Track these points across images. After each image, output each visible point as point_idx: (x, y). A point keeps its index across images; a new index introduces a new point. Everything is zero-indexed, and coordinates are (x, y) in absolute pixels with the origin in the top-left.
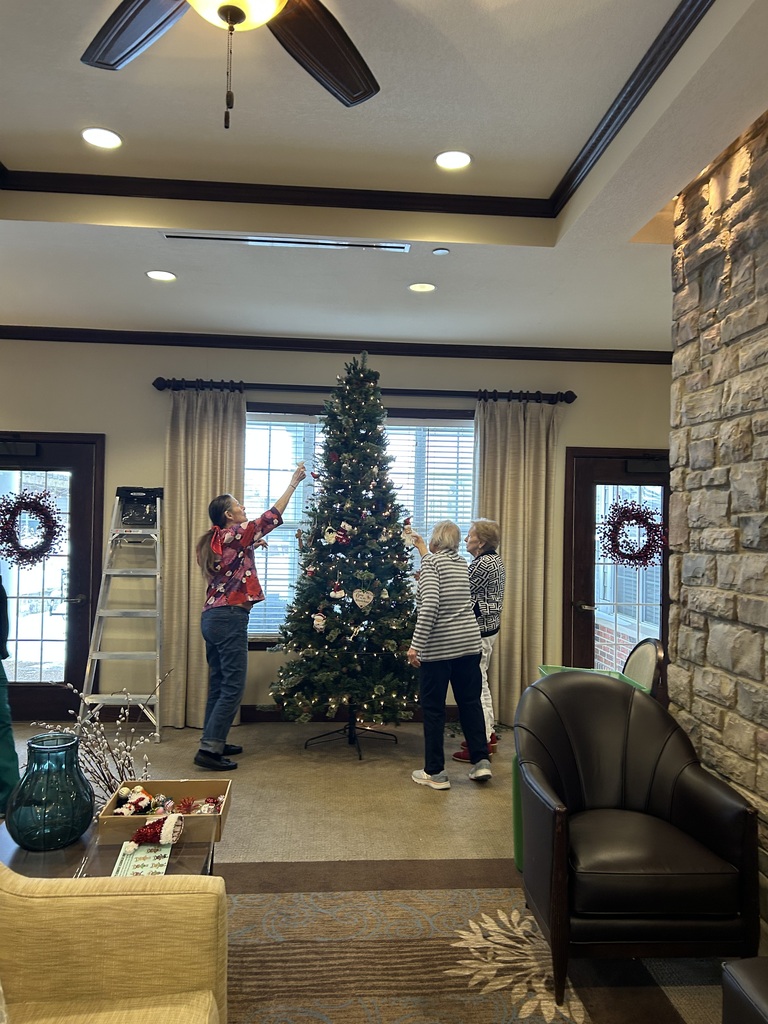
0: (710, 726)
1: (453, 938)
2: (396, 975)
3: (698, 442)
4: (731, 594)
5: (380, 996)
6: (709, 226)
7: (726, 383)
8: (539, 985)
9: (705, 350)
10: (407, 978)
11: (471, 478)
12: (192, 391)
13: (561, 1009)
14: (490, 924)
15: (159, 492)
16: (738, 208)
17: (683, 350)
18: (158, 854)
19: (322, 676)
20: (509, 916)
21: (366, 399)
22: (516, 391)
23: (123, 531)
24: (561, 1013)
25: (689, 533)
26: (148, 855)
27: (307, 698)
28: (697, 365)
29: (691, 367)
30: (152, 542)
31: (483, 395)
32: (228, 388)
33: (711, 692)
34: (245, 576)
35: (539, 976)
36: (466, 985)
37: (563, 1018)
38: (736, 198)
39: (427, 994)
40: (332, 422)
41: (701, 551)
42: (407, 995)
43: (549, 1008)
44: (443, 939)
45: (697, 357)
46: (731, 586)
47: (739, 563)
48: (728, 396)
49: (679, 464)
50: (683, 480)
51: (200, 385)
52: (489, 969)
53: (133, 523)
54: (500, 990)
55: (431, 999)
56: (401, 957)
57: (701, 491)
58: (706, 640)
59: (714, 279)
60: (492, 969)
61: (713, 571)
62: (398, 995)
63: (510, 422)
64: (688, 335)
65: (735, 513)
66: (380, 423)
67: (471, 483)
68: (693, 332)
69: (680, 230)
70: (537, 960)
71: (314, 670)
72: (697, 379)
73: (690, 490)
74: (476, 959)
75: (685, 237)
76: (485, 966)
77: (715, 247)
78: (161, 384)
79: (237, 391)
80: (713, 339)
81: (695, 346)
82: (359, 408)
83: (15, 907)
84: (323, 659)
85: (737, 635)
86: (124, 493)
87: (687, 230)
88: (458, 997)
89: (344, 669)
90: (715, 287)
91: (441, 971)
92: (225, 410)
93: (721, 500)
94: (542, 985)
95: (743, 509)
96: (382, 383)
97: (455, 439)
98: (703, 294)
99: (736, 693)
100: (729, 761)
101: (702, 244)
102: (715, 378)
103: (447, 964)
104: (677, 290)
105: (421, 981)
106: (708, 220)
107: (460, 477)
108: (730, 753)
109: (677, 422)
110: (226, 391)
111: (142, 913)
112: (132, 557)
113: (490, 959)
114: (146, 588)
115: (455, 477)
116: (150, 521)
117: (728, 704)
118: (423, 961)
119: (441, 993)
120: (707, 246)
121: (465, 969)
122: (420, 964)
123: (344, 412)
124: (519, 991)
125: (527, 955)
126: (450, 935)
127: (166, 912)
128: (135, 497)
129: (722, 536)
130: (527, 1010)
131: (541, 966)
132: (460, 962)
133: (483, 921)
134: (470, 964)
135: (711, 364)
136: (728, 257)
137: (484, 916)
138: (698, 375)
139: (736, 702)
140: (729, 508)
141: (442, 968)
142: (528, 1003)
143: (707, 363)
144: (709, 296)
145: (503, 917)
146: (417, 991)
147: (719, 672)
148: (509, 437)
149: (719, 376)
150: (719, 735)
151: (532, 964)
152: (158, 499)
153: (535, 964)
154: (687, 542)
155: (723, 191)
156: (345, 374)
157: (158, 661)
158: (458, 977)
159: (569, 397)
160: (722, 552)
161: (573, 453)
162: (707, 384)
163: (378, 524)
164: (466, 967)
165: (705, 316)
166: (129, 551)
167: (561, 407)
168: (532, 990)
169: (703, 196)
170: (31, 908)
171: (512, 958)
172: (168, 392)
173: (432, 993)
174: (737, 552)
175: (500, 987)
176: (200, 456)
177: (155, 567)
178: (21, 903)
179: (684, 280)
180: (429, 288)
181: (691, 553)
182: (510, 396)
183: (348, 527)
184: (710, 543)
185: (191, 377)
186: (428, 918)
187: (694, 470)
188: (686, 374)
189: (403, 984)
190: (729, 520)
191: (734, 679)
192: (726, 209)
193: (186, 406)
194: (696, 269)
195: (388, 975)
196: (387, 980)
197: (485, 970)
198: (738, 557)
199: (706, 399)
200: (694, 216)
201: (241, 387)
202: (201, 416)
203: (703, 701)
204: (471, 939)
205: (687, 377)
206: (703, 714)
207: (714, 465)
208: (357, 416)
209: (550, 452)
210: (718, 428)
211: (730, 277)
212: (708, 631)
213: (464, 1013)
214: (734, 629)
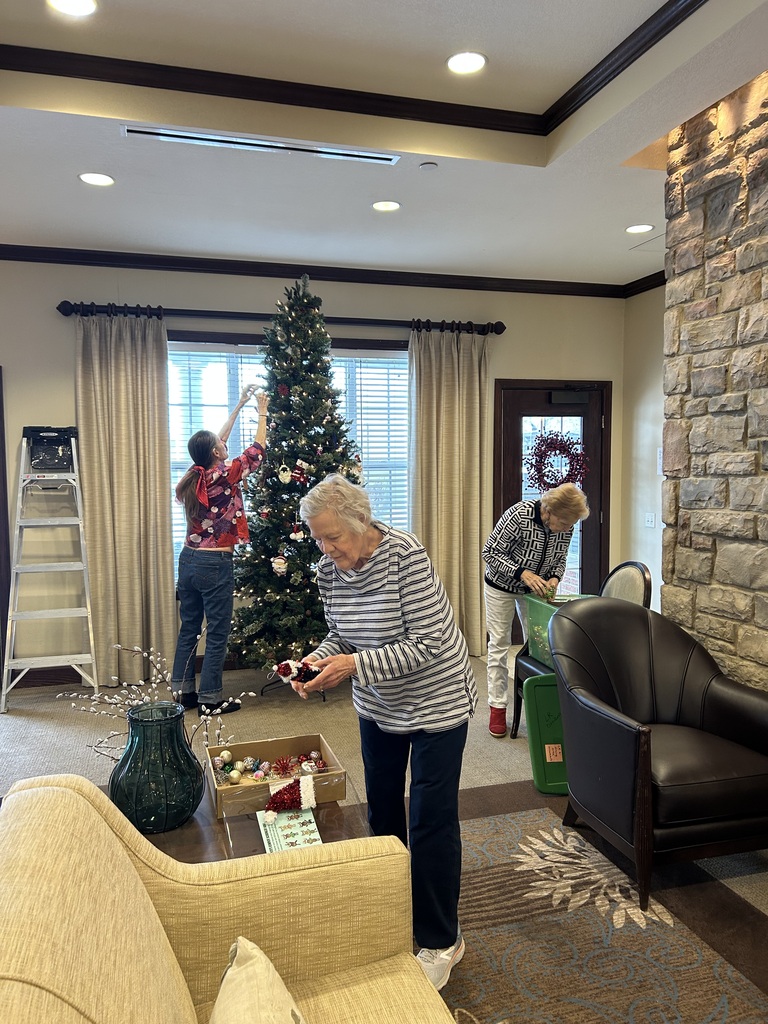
0: (718, 639)
1: (513, 863)
2: (480, 906)
3: (704, 369)
4: (750, 515)
5: (477, 928)
6: (720, 151)
7: (743, 310)
8: (616, 895)
9: (712, 277)
10: (493, 907)
11: (406, 411)
12: (104, 317)
13: (647, 913)
14: (540, 846)
15: (72, 432)
16: (759, 134)
17: (682, 278)
18: (301, 820)
19: (287, 621)
20: (553, 836)
21: (312, 327)
22: (449, 321)
23: (35, 476)
24: (650, 919)
25: (690, 458)
26: (292, 822)
27: (270, 645)
28: (701, 294)
29: (693, 294)
30: (72, 488)
31: (417, 325)
32: (145, 314)
33: (721, 607)
34: (235, 517)
35: (612, 886)
36: (552, 906)
37: (654, 922)
38: (755, 124)
39: (521, 920)
40: (275, 352)
41: (705, 474)
42: (502, 923)
43: (638, 916)
44: (505, 865)
45: (701, 285)
46: (749, 507)
47: (760, 485)
48: (746, 323)
49: (677, 391)
50: (682, 407)
51: (111, 310)
52: (563, 888)
53: (43, 467)
54: (584, 905)
55: (527, 924)
56: (476, 888)
57: (705, 417)
58: (713, 560)
59: (725, 205)
60: (567, 886)
61: (724, 494)
62: (494, 925)
63: (444, 353)
64: (690, 261)
65: (753, 437)
66: (327, 353)
67: (406, 417)
68: (697, 259)
69: (677, 156)
70: (601, 872)
71: (277, 615)
72: (702, 307)
73: (690, 418)
74: (545, 879)
75: (684, 163)
76: (558, 885)
77: (729, 173)
78: (66, 309)
79: (155, 318)
80: (725, 266)
81: (699, 274)
82: (306, 335)
83: (197, 898)
84: (285, 604)
85: (757, 553)
86: (31, 433)
87: (687, 155)
88: (550, 918)
89: (308, 612)
90: (727, 214)
91: (520, 895)
92: (144, 338)
93: (736, 425)
94: (619, 895)
95: (764, 433)
96: (325, 310)
97: (386, 371)
98: (709, 221)
99: (753, 607)
100: (746, 670)
101: (709, 169)
102: (726, 305)
103: (522, 888)
104: (670, 217)
105: (508, 908)
106: (716, 145)
107: (391, 411)
108: (745, 663)
109: (675, 349)
110: (143, 318)
111: (335, 884)
112: (44, 506)
113: (558, 877)
114: (62, 539)
115: (386, 411)
116: (66, 465)
117: (743, 618)
118: (499, 888)
119: (533, 916)
120: (719, 172)
121: (540, 891)
122: (498, 892)
123: (289, 341)
124: (601, 903)
125: (589, 869)
126: (509, 861)
127: (361, 880)
128: (44, 437)
129: (739, 459)
130: (619, 920)
131: (608, 877)
132: (533, 884)
133: (531, 843)
134: (544, 884)
135: (720, 291)
136: (744, 183)
137: (530, 838)
138: (702, 303)
139: (754, 615)
140: (745, 433)
141: (519, 892)
142: (616, 913)
143: (714, 291)
144: (716, 223)
145: (547, 837)
146: (510, 918)
147: (729, 588)
148: (443, 368)
149: (733, 303)
150: (731, 647)
151: (598, 876)
152: (73, 440)
153: (602, 876)
154: (688, 468)
155: (738, 116)
156: (286, 300)
157: (90, 617)
158: (539, 899)
159: (499, 328)
160: (737, 475)
161: (502, 385)
162: (715, 312)
163: (335, 461)
164: (541, 889)
165: (714, 244)
166: (39, 499)
167: (491, 337)
168: (611, 901)
169: (711, 120)
170: (215, 896)
171: (578, 874)
172: (77, 319)
173: (525, 918)
174: (756, 474)
175: (582, 902)
176: (118, 390)
177: (77, 516)
178: (203, 893)
179: (683, 207)
180: (393, 206)
181: (692, 478)
182: (442, 326)
183: (305, 465)
184: (722, 467)
185: (102, 301)
186: (479, 848)
187: (695, 396)
188: (686, 301)
189: (492, 913)
190: (745, 444)
191: (752, 594)
192: (741, 134)
193: (98, 333)
194: (701, 195)
195: (472, 907)
196: (475, 912)
197: (559, 888)
198: (758, 480)
199: (714, 326)
200: (698, 140)
201: (159, 313)
202: (116, 345)
203: (710, 617)
204: (530, 862)
205: (686, 305)
206: (711, 629)
207: (725, 391)
208: (304, 345)
209: (483, 384)
210: (730, 354)
211: (747, 204)
212: (715, 552)
213: (565, 932)
214: (753, 547)
